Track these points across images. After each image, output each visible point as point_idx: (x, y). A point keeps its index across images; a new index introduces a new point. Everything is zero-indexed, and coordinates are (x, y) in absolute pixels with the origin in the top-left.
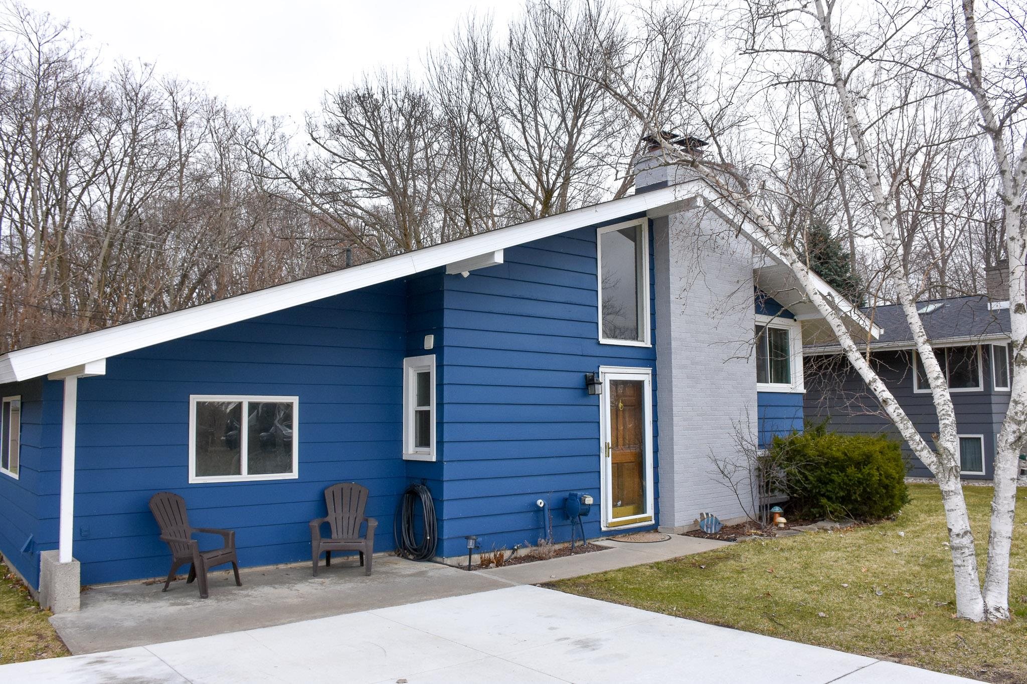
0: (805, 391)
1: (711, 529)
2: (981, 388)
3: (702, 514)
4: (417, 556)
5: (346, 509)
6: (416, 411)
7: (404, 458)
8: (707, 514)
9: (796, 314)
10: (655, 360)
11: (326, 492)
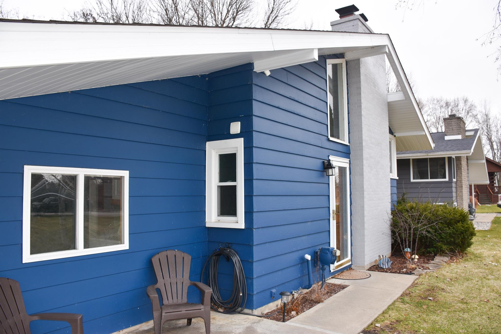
0: (398, 178)
1: (385, 265)
2: (447, 179)
3: (379, 256)
4: (225, 308)
5: (173, 274)
6: (218, 186)
7: (208, 225)
8: (383, 256)
9: (395, 132)
10: (349, 154)
11: (153, 260)
